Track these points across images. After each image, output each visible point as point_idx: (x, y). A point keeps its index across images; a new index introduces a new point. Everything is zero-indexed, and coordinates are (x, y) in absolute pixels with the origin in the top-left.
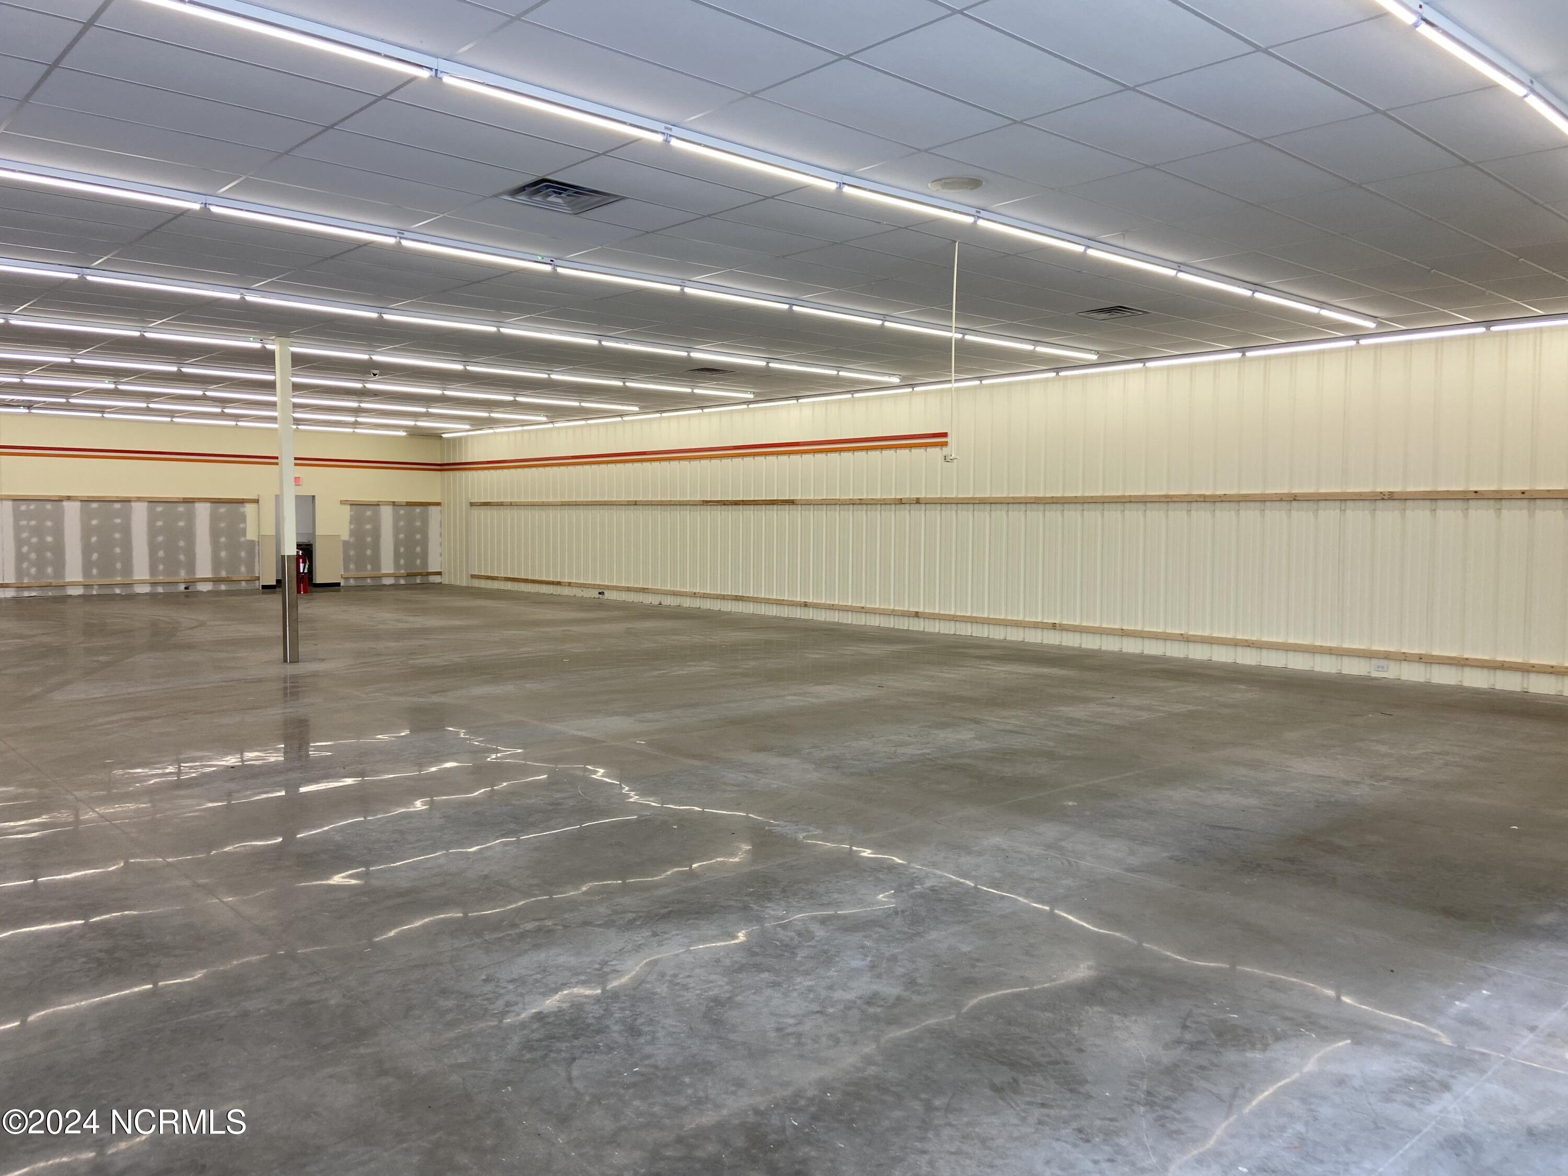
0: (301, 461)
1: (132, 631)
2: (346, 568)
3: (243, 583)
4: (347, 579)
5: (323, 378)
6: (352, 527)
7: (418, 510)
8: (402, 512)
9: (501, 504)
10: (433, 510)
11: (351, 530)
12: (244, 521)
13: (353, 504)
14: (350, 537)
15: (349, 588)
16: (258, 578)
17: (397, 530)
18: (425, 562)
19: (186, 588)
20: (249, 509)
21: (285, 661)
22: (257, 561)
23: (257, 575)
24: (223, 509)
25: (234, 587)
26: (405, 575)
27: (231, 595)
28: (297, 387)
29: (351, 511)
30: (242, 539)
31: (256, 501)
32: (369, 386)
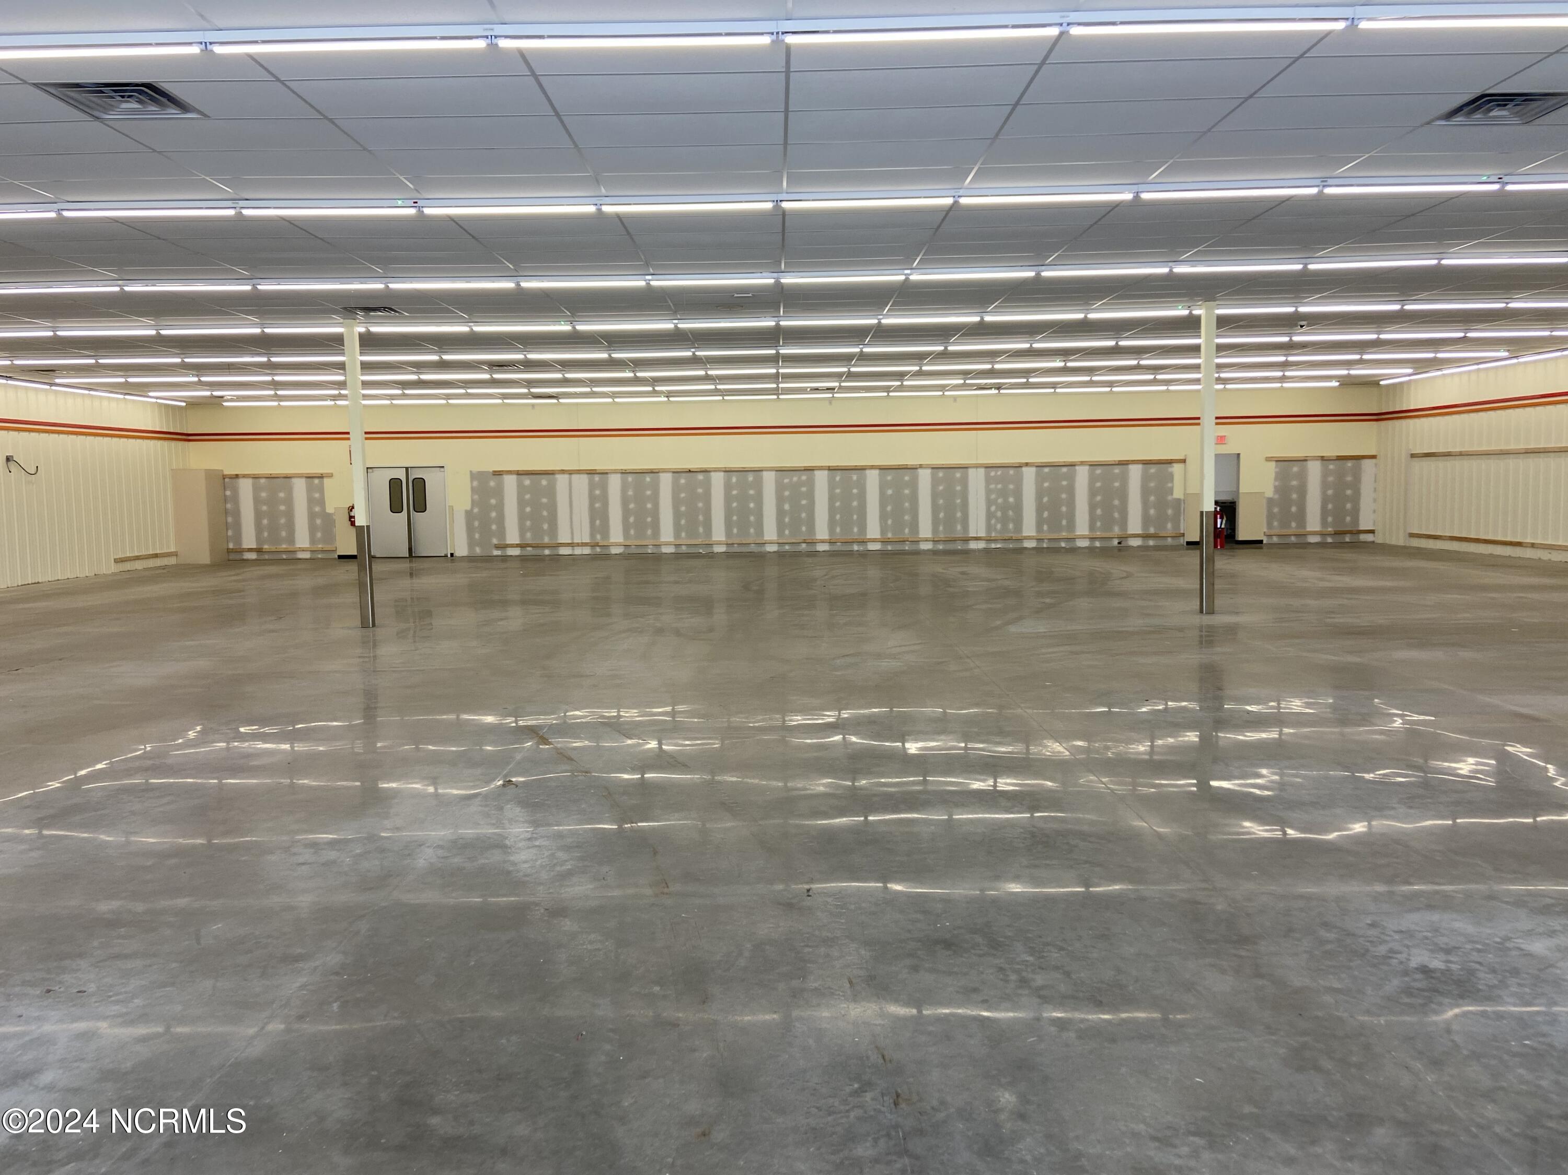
0: (1221, 420)
1: (1074, 579)
2: (1270, 525)
3: (1169, 540)
4: (1270, 536)
5: (1247, 336)
6: (1277, 483)
7: (1349, 464)
8: (1331, 467)
9: (1448, 455)
10: (1366, 463)
11: (1275, 487)
12: (1172, 481)
13: (1278, 461)
14: (1274, 494)
15: (1271, 545)
16: (1183, 535)
17: (1325, 485)
18: (1356, 520)
19: (1119, 543)
20: (1177, 469)
21: (1201, 611)
22: (1182, 518)
23: (1182, 532)
24: (1153, 470)
25: (1161, 543)
26: (1333, 533)
27: (1158, 550)
28: (1220, 348)
29: (1276, 468)
30: (1170, 498)
31: (1184, 461)
32: (1296, 339)
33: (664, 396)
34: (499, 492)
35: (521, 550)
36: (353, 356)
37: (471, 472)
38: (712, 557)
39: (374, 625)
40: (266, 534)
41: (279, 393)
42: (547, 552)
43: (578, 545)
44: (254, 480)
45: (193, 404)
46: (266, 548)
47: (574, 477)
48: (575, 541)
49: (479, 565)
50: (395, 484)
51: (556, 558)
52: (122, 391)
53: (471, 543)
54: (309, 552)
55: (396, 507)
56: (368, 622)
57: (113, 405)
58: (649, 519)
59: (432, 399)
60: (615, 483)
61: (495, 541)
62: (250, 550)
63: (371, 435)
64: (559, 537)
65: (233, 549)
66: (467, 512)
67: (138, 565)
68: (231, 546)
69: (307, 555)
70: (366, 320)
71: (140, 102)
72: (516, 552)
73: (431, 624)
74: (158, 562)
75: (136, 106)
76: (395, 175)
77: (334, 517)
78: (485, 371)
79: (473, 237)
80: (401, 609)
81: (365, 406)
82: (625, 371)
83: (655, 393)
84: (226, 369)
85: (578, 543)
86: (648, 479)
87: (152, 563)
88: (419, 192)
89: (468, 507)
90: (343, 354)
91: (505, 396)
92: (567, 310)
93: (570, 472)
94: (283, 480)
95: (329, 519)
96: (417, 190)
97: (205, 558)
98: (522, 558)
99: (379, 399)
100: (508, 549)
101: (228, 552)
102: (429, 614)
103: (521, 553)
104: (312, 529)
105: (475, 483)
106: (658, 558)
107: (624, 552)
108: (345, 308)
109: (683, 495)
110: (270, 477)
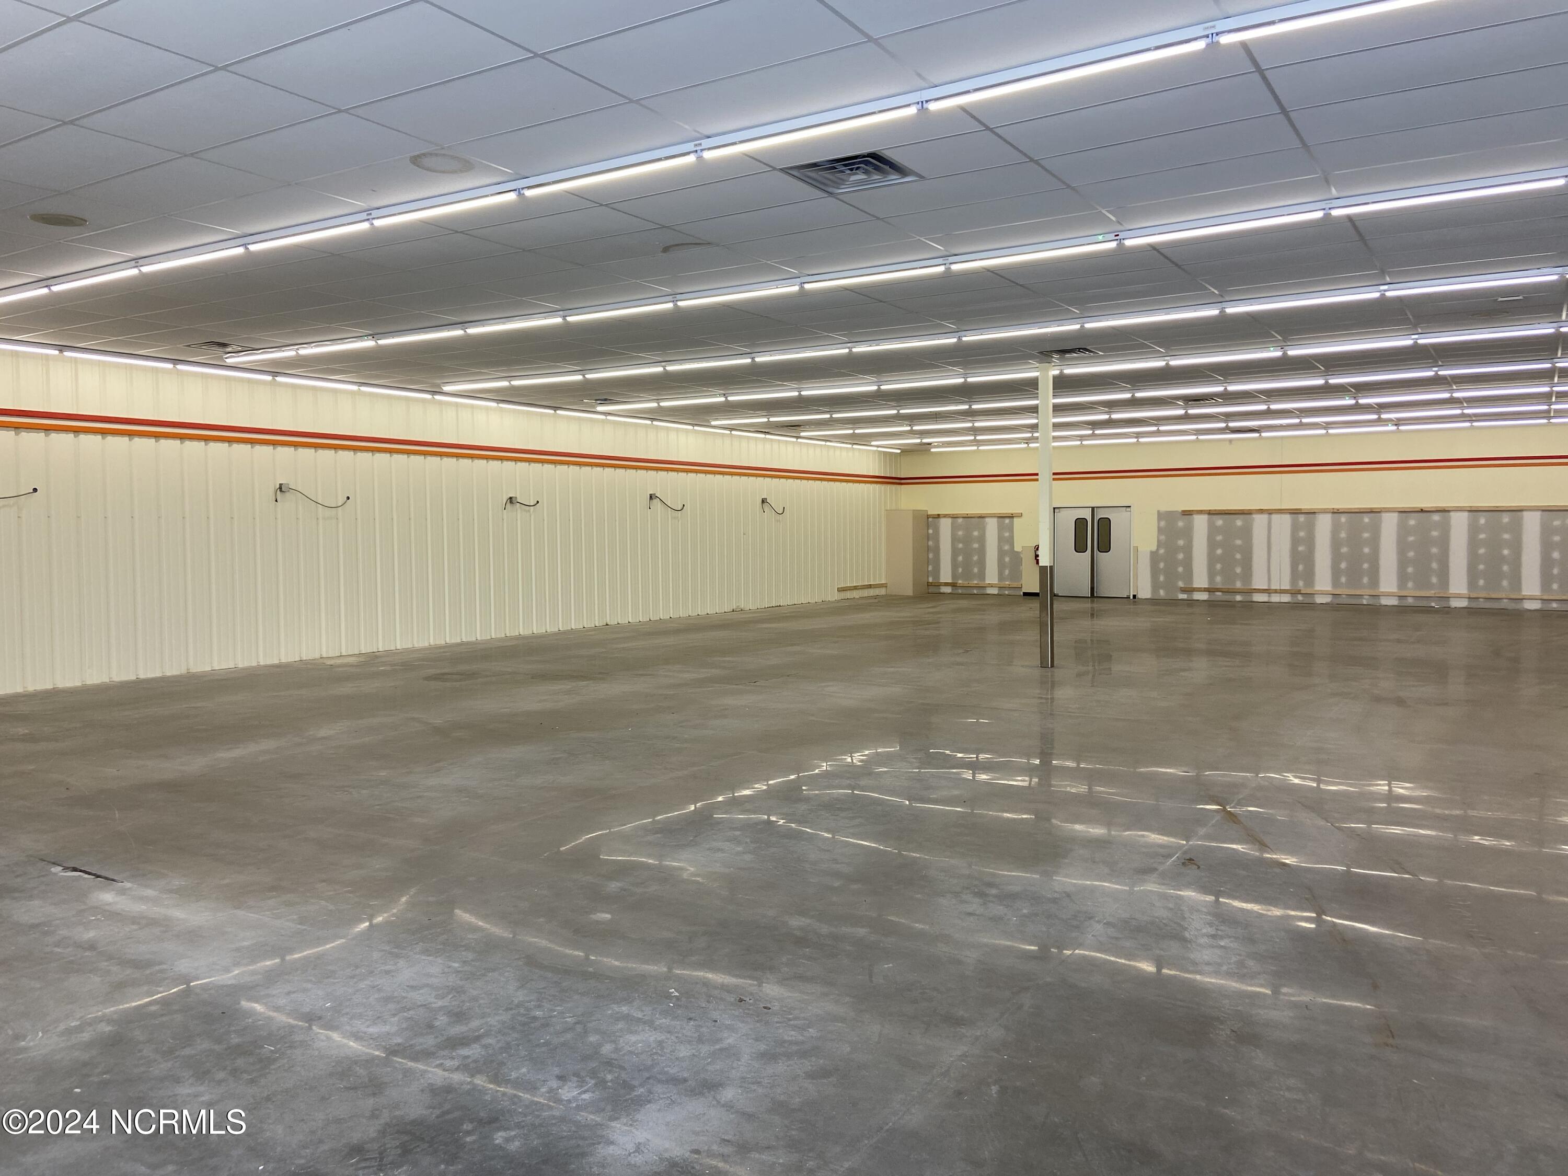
33: (1393, 425)
34: (1188, 533)
35: (1209, 595)
36: (1047, 398)
37: (1158, 511)
38: (1448, 613)
39: (1052, 666)
40: (960, 570)
41: (978, 438)
42: (1238, 598)
43: (1276, 591)
44: (952, 519)
45: (907, 451)
46: (960, 584)
47: (1275, 517)
48: (1273, 588)
49: (1163, 608)
50: (1080, 524)
51: (1249, 605)
52: (850, 442)
53: (1155, 586)
54: (997, 588)
55: (1080, 547)
56: (1047, 662)
57: (844, 453)
58: (1366, 566)
59: (1123, 438)
60: (1324, 525)
61: (1181, 584)
62: (946, 584)
63: (1059, 476)
64: (1254, 582)
65: (932, 583)
66: (1152, 553)
67: (856, 594)
68: (931, 580)
69: (994, 591)
70: (1061, 362)
71: (866, 172)
72: (1204, 596)
73: (1110, 669)
74: (872, 592)
75: (863, 177)
76: (1097, 209)
77: (1021, 555)
78: (1178, 407)
79: (1177, 265)
80: (1080, 650)
81: (1054, 448)
82: (1343, 398)
83: (1379, 421)
84: (933, 418)
85: (1276, 590)
86: (1366, 520)
87: (866, 593)
88: (1121, 224)
89: (1154, 548)
90: (1037, 398)
91: (1199, 432)
92: (1278, 334)
93: (1270, 512)
94: (977, 520)
95: (1016, 558)
96: (1119, 222)
97: (908, 590)
98: (1210, 604)
99: (1070, 440)
100: (1195, 593)
101: (928, 585)
102: (1108, 658)
103: (1209, 598)
104: (1001, 566)
105: (1163, 524)
106: (1375, 611)
107: (1331, 601)
108: (1041, 353)
109: (1411, 539)
110: (967, 517)
